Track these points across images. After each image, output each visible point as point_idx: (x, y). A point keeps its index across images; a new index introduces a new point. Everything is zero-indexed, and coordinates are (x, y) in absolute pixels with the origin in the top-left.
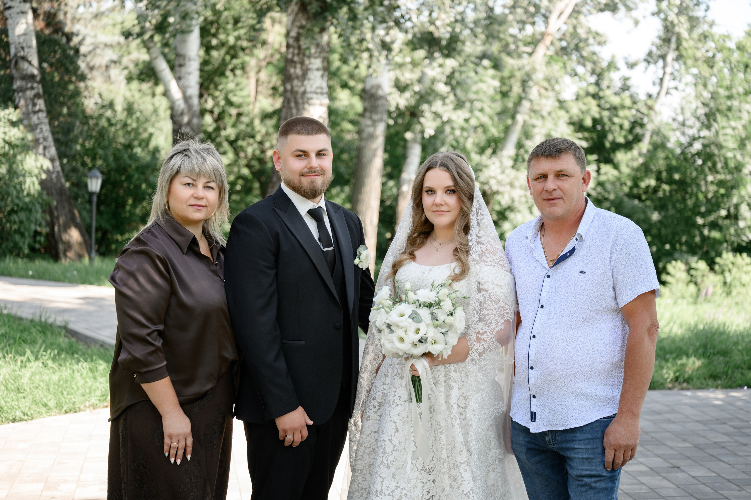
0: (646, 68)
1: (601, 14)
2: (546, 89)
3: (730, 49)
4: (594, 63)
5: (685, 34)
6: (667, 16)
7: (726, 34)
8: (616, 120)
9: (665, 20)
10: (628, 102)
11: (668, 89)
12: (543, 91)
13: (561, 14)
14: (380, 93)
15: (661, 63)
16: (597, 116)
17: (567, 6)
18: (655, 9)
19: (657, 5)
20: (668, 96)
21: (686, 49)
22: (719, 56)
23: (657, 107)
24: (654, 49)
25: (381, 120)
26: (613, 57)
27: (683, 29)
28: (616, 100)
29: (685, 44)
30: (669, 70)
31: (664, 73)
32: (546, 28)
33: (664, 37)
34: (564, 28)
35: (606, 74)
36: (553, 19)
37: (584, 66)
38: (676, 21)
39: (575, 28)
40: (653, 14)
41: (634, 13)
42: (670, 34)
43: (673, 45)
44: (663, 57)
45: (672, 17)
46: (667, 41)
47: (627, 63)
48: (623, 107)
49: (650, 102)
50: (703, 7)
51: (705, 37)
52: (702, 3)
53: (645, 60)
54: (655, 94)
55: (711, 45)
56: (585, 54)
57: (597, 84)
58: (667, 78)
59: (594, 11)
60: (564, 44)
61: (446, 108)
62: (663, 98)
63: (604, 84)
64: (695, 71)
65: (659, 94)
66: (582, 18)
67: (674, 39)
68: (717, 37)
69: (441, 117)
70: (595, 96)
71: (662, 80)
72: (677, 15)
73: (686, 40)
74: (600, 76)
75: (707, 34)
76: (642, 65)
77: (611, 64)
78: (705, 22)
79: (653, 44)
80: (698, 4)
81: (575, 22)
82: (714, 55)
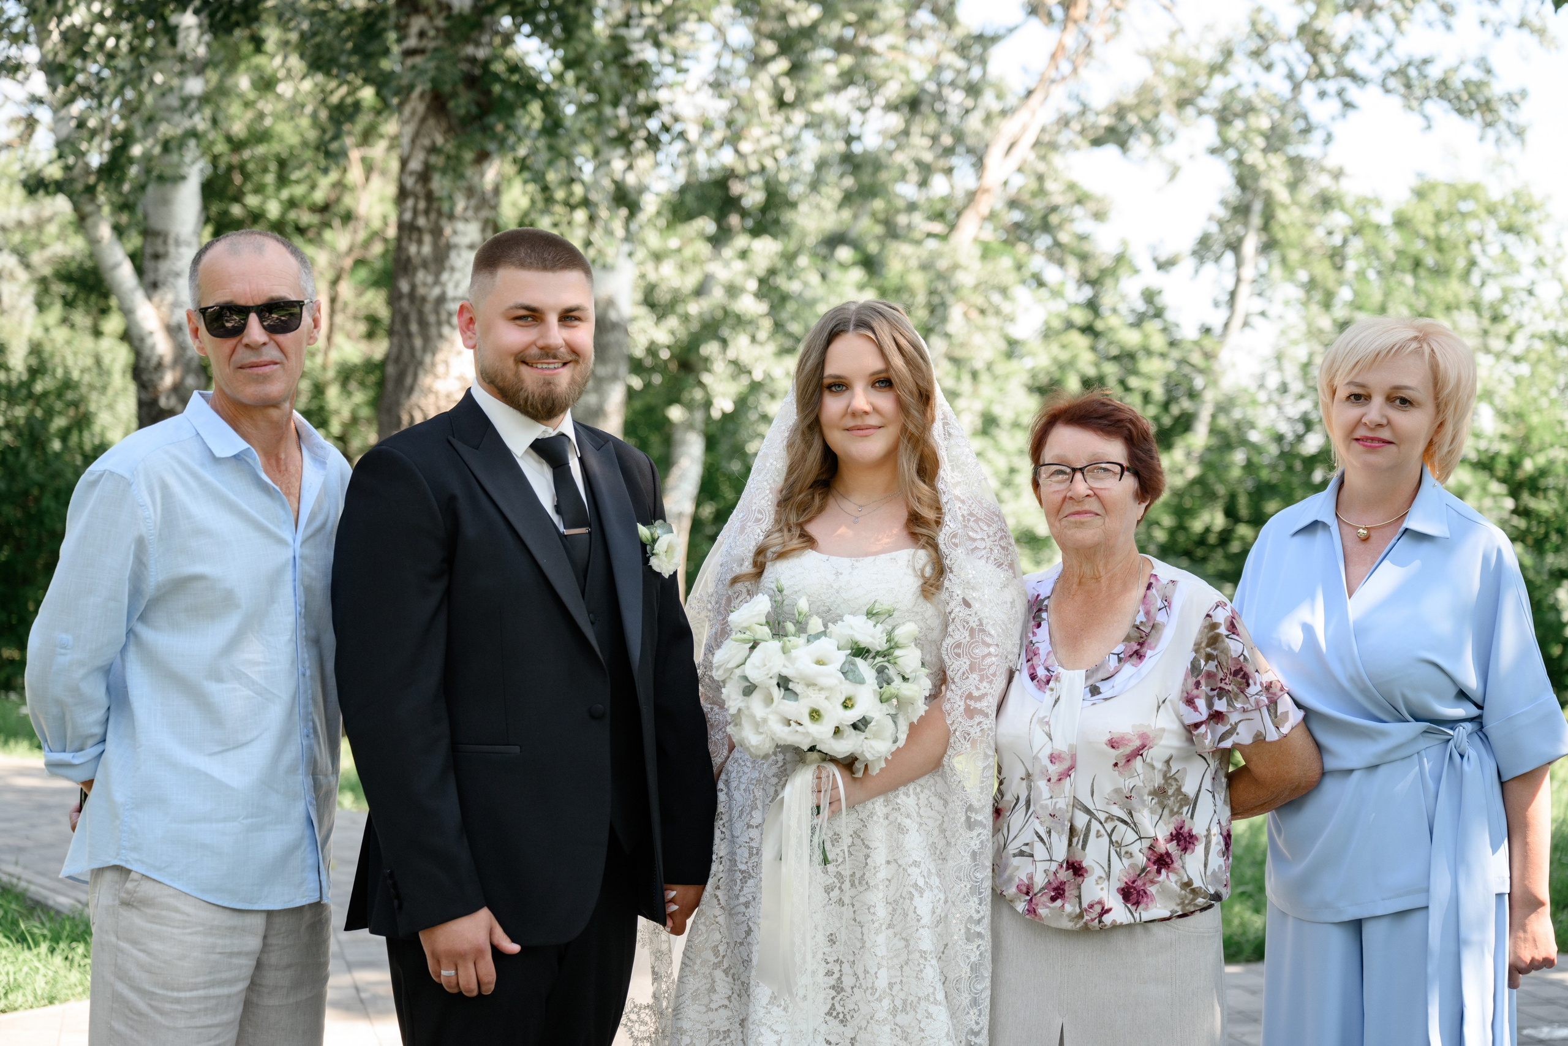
0: (1197, 271)
1: (1097, 151)
2: (982, 312)
3: (1378, 228)
4: (1083, 257)
5: (1282, 194)
6: (1241, 153)
7: (1370, 195)
8: (1133, 382)
9: (1239, 162)
10: (1158, 342)
11: (1247, 315)
12: (974, 315)
13: (1011, 146)
14: (613, 316)
15: (1229, 258)
16: (1091, 372)
17: (1024, 129)
18: (1216, 142)
19: (1220, 133)
20: (1247, 330)
21: (1283, 227)
22: (1356, 245)
23: (1225, 355)
24: (1214, 228)
25: (615, 377)
26: (1124, 243)
27: (1276, 182)
28: (1131, 338)
29: (1282, 216)
30: (1248, 272)
31: (1238, 280)
32: (980, 178)
33: (1235, 200)
34: (1017, 180)
35: (1109, 282)
36: (994, 159)
37: (1061, 264)
38: (1262, 166)
39: (1040, 178)
40: (1213, 151)
41: (1169, 151)
42: (1249, 196)
43: (1256, 220)
44: (1235, 246)
45: (1254, 157)
46: (1241, 211)
47: (1155, 259)
48: (1149, 353)
49: (1208, 343)
50: (1318, 136)
51: (1326, 202)
52: (1317, 128)
53: (1194, 253)
54: (1217, 327)
55: (1338, 219)
56: (1064, 237)
57: (1091, 305)
58: (1244, 290)
59: (1084, 144)
60: (1016, 216)
61: (758, 351)
62: (1235, 335)
63: (1107, 301)
64: (1303, 276)
65: (1226, 325)
66: (1057, 159)
67: (1257, 206)
68: (1349, 201)
69: (750, 373)
70: (1088, 330)
71: (1233, 295)
72: (1265, 151)
73: (1285, 207)
74: (1097, 285)
75: (1329, 195)
76: (1188, 264)
77: (1120, 259)
78: (1322, 169)
79: (1211, 218)
80: (1307, 131)
81: (1041, 167)
82: (1345, 241)
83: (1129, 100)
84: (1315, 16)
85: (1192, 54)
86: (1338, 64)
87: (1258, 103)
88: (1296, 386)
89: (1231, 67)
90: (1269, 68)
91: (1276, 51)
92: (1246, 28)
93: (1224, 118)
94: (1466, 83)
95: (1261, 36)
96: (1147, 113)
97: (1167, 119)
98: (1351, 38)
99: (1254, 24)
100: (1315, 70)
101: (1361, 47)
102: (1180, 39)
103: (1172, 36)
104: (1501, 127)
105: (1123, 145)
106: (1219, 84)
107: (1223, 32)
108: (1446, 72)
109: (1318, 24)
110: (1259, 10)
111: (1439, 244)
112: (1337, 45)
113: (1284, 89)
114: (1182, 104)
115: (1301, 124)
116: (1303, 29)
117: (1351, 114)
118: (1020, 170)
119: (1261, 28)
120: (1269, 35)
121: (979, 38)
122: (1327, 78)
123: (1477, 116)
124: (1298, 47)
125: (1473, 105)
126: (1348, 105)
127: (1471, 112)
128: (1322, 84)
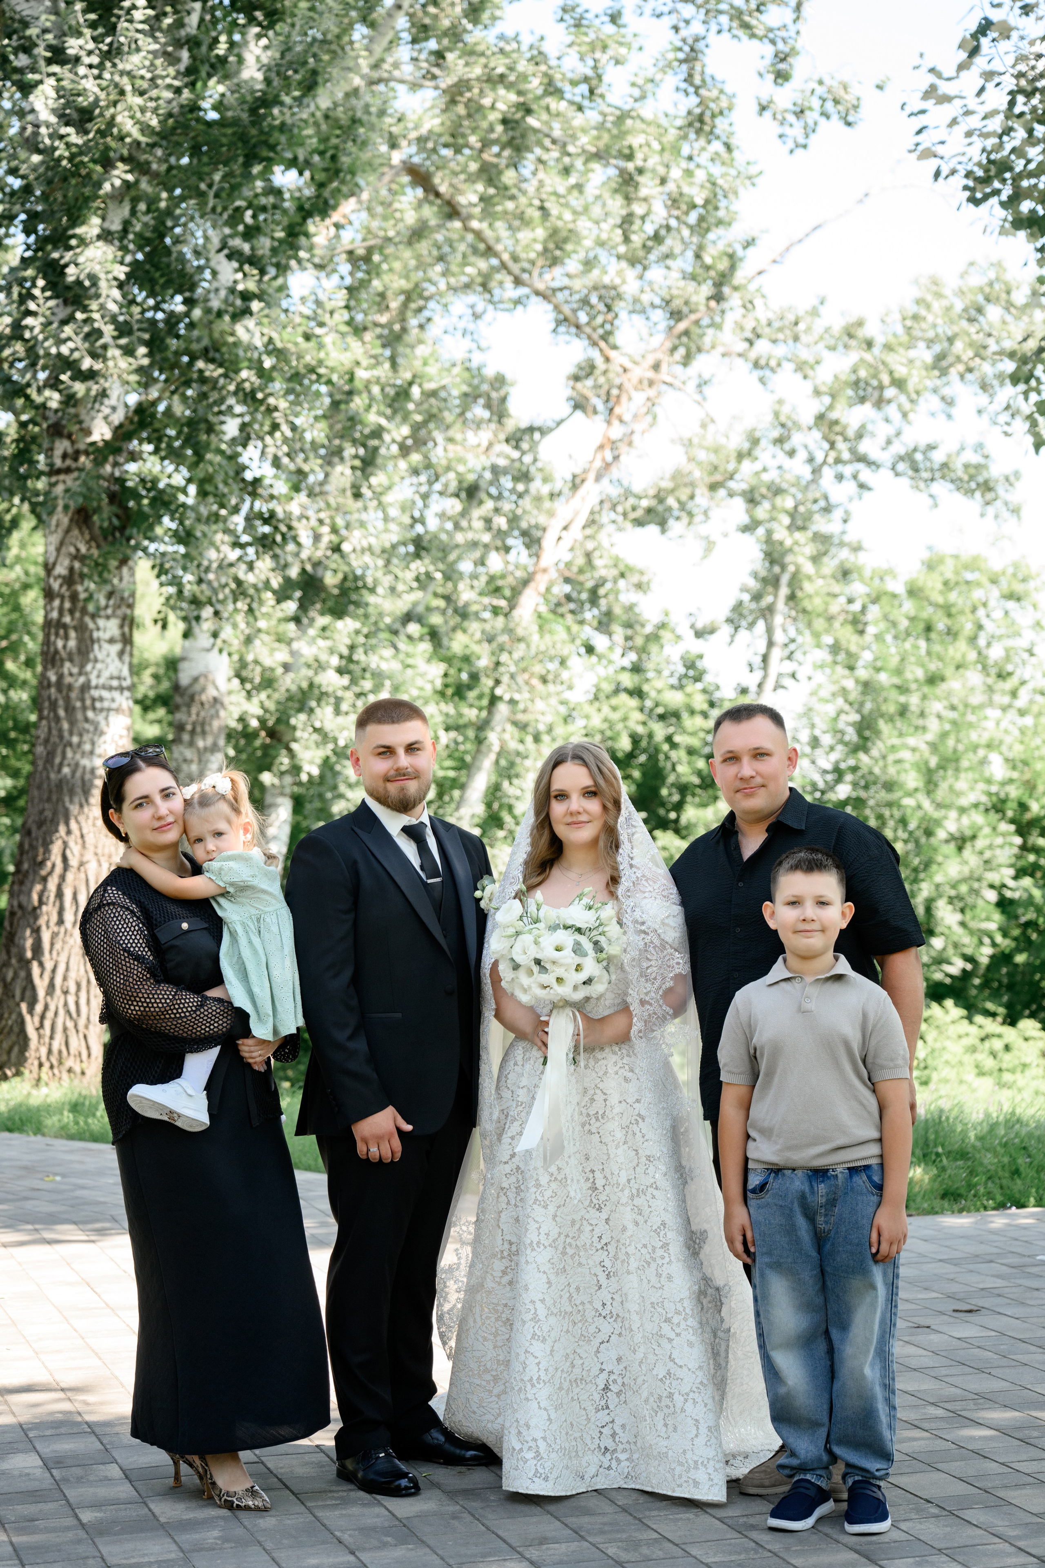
1: (639, 530)
2: (542, 679)
5: (808, 568)
6: (769, 533)
9: (769, 539)
10: (699, 702)
12: (535, 683)
13: (564, 529)
14: (212, 691)
15: (760, 625)
18: (745, 519)
22: (874, 612)
24: (746, 597)
27: (802, 557)
29: (808, 587)
30: (779, 637)
31: (771, 644)
33: (763, 573)
34: (567, 557)
36: (549, 539)
38: (788, 542)
39: (588, 555)
42: (777, 569)
43: (784, 591)
44: (765, 614)
45: (780, 533)
46: (771, 582)
50: (838, 514)
51: (845, 574)
55: (857, 588)
57: (636, 669)
58: (777, 654)
61: (340, 720)
65: (760, 685)
67: (785, 579)
68: (867, 573)
69: (332, 740)
70: (635, 692)
71: (765, 658)
72: (789, 528)
73: (810, 579)
74: (643, 651)
75: (848, 566)
76: (726, 630)
77: (663, 626)
78: (842, 544)
79: (744, 589)
80: (827, 510)
81: (590, 545)
82: (864, 608)
83: (667, 484)
84: (831, 407)
85: (723, 441)
86: (853, 451)
87: (784, 486)
88: (827, 740)
89: (757, 452)
90: (791, 453)
91: (797, 439)
92: (770, 417)
93: (751, 499)
94: (966, 466)
95: (783, 425)
96: (684, 495)
97: (702, 499)
98: (863, 426)
99: (777, 414)
100: (832, 455)
101: (873, 435)
102: (711, 428)
103: (704, 426)
104: (998, 504)
105: (662, 524)
106: (747, 467)
107: (749, 423)
108: (949, 456)
109: (833, 415)
110: (780, 402)
111: (948, 610)
112: (851, 433)
113: (806, 472)
114: (713, 487)
115: (822, 503)
116: (821, 417)
117: (866, 494)
118: (572, 549)
119: (783, 419)
120: (789, 424)
121: (531, 429)
122: (845, 463)
123: (978, 494)
124: (817, 435)
125: (973, 485)
126: (862, 486)
127: (973, 492)
128: (840, 468)
